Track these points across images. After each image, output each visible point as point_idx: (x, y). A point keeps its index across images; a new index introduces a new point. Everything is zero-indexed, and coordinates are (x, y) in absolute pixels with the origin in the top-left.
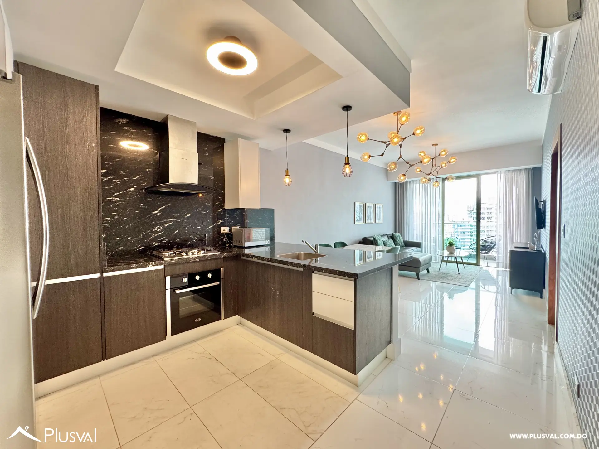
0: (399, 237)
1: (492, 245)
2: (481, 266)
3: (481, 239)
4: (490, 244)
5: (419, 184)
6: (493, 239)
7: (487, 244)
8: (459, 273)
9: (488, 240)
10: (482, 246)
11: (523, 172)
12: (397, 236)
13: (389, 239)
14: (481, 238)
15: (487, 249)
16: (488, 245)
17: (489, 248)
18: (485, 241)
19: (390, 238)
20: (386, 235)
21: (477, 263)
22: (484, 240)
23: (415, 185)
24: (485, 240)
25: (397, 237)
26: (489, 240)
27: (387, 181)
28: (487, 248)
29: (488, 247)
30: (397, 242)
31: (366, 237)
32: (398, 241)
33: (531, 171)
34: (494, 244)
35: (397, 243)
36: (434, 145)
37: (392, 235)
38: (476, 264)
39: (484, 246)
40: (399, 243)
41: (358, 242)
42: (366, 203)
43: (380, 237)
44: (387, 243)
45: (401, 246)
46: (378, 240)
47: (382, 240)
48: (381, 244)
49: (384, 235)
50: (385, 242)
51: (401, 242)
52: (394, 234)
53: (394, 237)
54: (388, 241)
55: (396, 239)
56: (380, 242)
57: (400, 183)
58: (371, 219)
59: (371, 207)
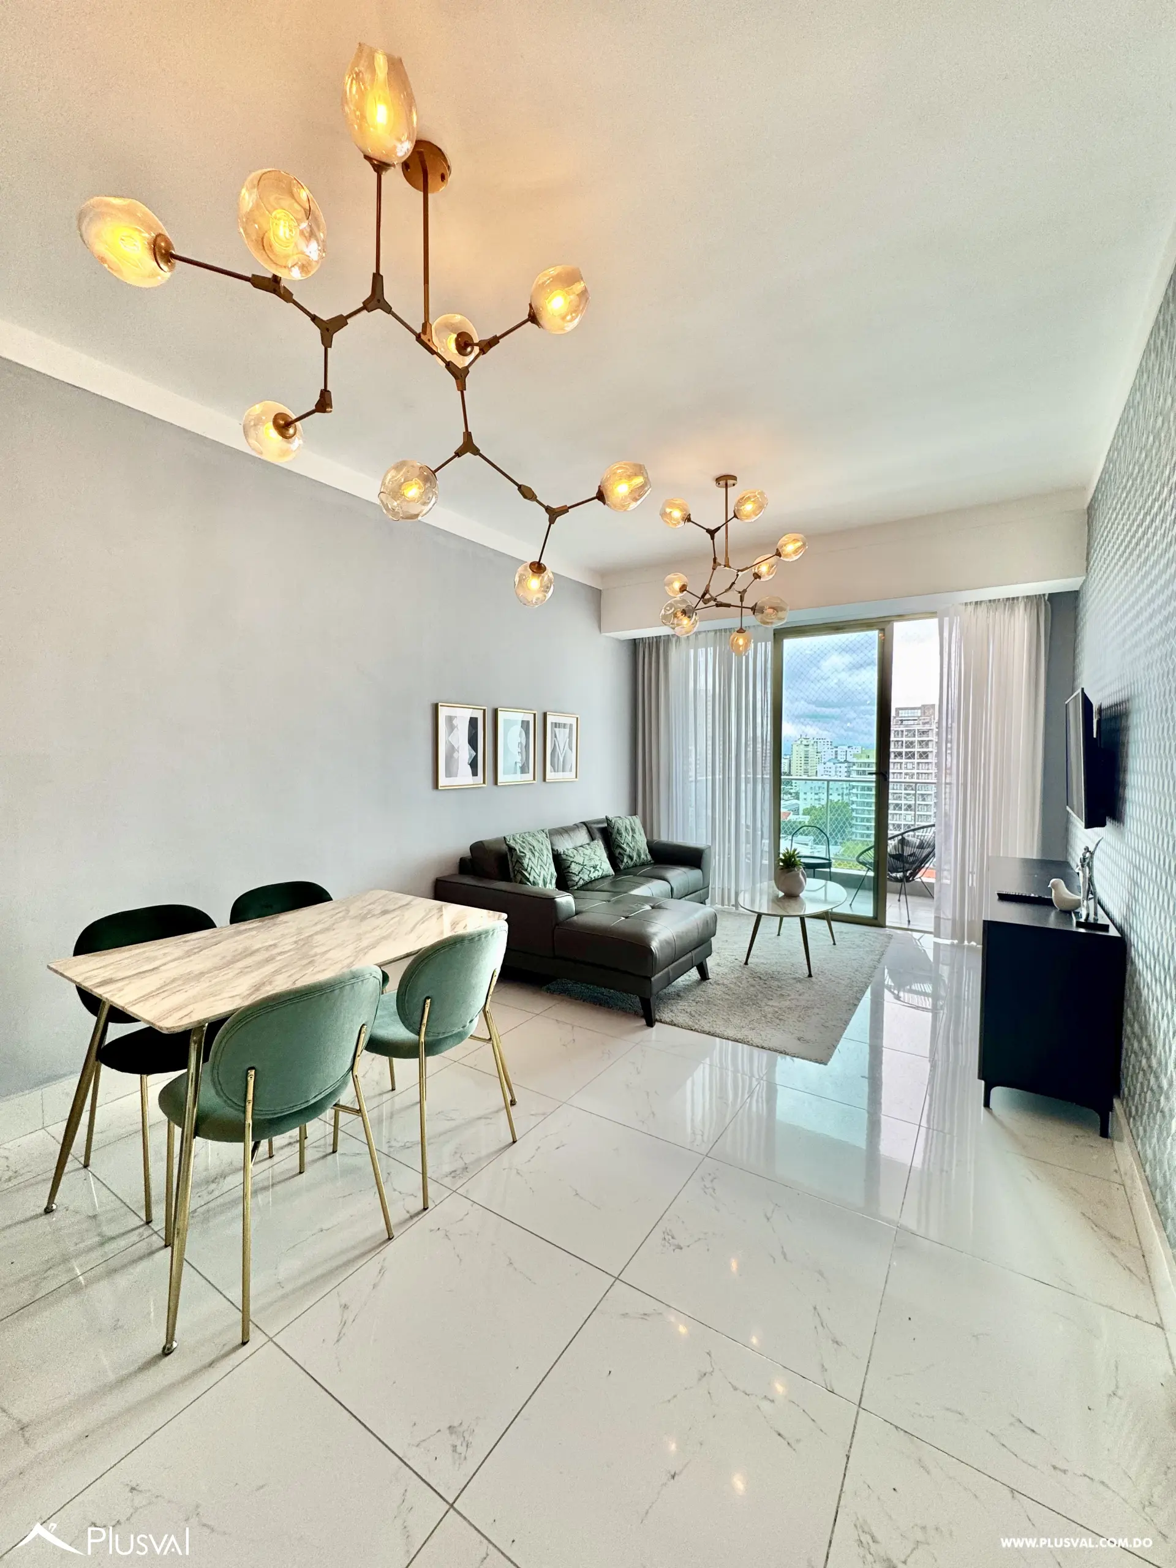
0: (633, 830)
1: (924, 855)
2: (888, 931)
3: (890, 836)
4: (917, 851)
5: (704, 649)
6: (928, 835)
7: (908, 851)
8: (810, 976)
9: (910, 839)
10: (892, 856)
11: (1022, 606)
12: (626, 829)
13: (593, 839)
14: (891, 832)
15: (907, 866)
16: (911, 855)
17: (913, 863)
18: (903, 842)
19: (598, 835)
20: (585, 824)
21: (875, 918)
22: (900, 837)
23: (692, 652)
24: (903, 839)
25: (623, 831)
26: (914, 840)
27: (598, 632)
28: (907, 863)
29: (911, 859)
30: (622, 848)
31: (481, 842)
32: (624, 846)
33: (1046, 605)
34: (929, 850)
35: (620, 853)
36: (722, 483)
37: (605, 825)
38: (875, 922)
39: (899, 857)
40: (627, 853)
41: (458, 860)
42: (496, 707)
43: (539, 841)
44: (574, 860)
45: (635, 866)
46: (525, 851)
47: (545, 852)
48: (539, 867)
49: (576, 827)
50: (564, 857)
51: (638, 850)
52: (613, 821)
53: (611, 834)
54: (580, 852)
55: (619, 838)
56: (536, 858)
57: (649, 643)
58: (524, 770)
59: (525, 725)
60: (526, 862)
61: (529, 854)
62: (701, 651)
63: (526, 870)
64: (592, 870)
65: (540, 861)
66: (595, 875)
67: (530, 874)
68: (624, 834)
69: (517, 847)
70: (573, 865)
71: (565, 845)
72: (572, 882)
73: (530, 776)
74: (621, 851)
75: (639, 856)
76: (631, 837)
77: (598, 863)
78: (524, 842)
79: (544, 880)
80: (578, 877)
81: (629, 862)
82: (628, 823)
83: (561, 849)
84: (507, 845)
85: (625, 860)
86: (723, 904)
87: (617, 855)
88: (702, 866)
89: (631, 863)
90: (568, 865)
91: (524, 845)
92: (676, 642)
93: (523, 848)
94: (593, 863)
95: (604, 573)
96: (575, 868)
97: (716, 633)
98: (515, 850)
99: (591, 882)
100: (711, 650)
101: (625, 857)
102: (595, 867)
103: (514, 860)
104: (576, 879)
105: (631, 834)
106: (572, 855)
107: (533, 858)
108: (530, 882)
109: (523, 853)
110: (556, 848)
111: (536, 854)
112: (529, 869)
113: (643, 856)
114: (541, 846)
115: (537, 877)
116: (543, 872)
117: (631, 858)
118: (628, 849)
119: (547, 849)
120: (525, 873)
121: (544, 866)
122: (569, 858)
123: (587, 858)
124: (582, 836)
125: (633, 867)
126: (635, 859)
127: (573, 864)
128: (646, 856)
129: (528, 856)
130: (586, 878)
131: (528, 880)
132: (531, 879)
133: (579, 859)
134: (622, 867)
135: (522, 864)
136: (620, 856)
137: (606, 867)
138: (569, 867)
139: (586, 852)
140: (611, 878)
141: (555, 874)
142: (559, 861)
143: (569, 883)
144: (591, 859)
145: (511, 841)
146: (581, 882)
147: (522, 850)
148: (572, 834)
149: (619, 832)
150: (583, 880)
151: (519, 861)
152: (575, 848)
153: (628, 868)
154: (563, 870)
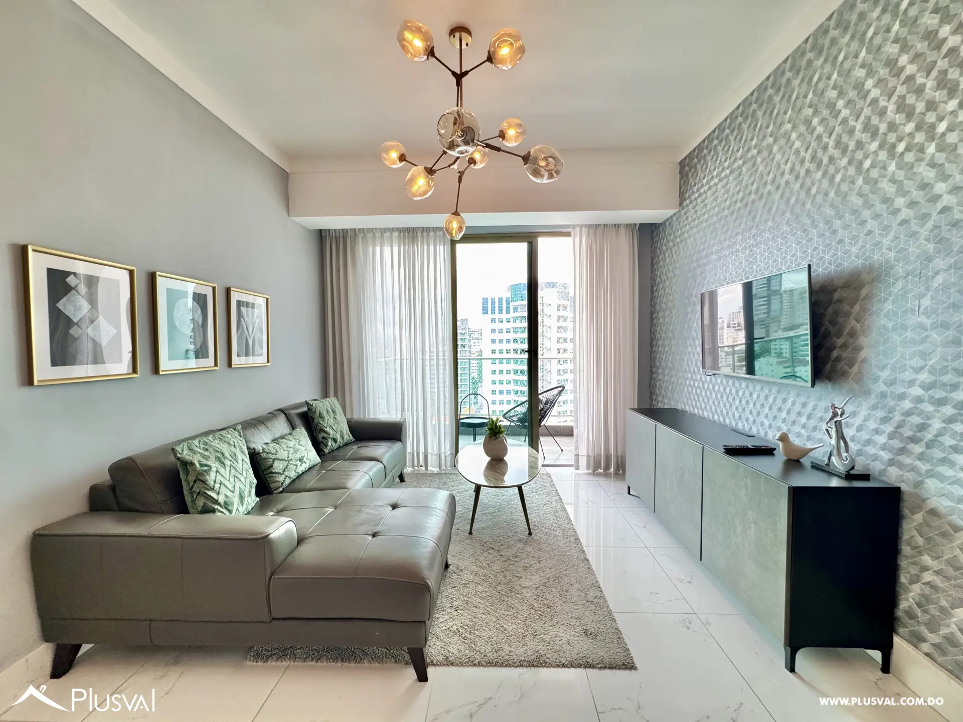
0: (334, 412)
5: (389, 248)
8: (531, 534)
12: (328, 411)
13: (293, 427)
19: (298, 422)
20: (281, 410)
25: (325, 413)
27: (286, 215)
30: (325, 432)
31: (130, 460)
32: (328, 430)
33: (638, 232)
35: (324, 438)
37: (305, 409)
40: (331, 436)
41: (86, 490)
42: (152, 270)
43: (229, 444)
44: (277, 456)
45: (339, 447)
46: (208, 463)
47: (240, 456)
48: (232, 480)
49: (272, 416)
50: (264, 455)
51: (341, 432)
52: (314, 405)
53: (313, 419)
54: (283, 445)
55: (321, 422)
56: (228, 469)
57: (336, 237)
58: (201, 353)
59: (200, 299)
60: (211, 478)
61: (215, 465)
62: (387, 250)
63: (213, 489)
64: (299, 463)
65: (233, 471)
66: (302, 468)
67: (218, 494)
68: (326, 417)
69: (196, 460)
70: (276, 464)
71: (261, 440)
72: (277, 484)
73: (210, 362)
74: (325, 435)
75: (342, 437)
76: (332, 419)
77: (305, 454)
78: (207, 450)
79: (240, 494)
80: (283, 477)
81: (334, 445)
82: (328, 404)
83: (258, 446)
84: (178, 459)
85: (330, 444)
86: (413, 466)
87: (321, 440)
88: (403, 438)
89: (335, 446)
90: (269, 464)
91: (207, 453)
92: (363, 238)
93: (206, 458)
94: (298, 456)
95: (292, 155)
96: (278, 466)
97: (400, 233)
98: (192, 464)
99: (299, 477)
100: (396, 249)
101: (330, 440)
102: (301, 460)
103: (192, 478)
104: (281, 478)
105: (332, 416)
106: (274, 451)
107: (222, 470)
108: (219, 504)
109: (206, 465)
110: (252, 446)
111: (228, 463)
112: (217, 486)
113: (346, 437)
114: (233, 449)
115: (229, 494)
116: (238, 485)
117: (335, 440)
118: (331, 432)
119: (243, 452)
120: (210, 493)
121: (240, 476)
122: (270, 456)
123: (291, 450)
124: (281, 426)
125: (337, 449)
126: (338, 441)
127: (276, 462)
128: (348, 436)
129: (214, 469)
130: (293, 475)
131: (216, 502)
132: (221, 499)
133: (283, 454)
134: (326, 451)
135: (204, 482)
136: (324, 441)
137: (312, 457)
138: (271, 466)
139: (291, 444)
140: (319, 465)
141: (255, 481)
142: (258, 463)
143: (272, 486)
144: (296, 451)
145: (185, 452)
146: (288, 481)
147: (204, 462)
148: (269, 424)
149: (321, 416)
150: (290, 478)
151: (200, 479)
152: (275, 441)
153: (332, 451)
154: (263, 471)
